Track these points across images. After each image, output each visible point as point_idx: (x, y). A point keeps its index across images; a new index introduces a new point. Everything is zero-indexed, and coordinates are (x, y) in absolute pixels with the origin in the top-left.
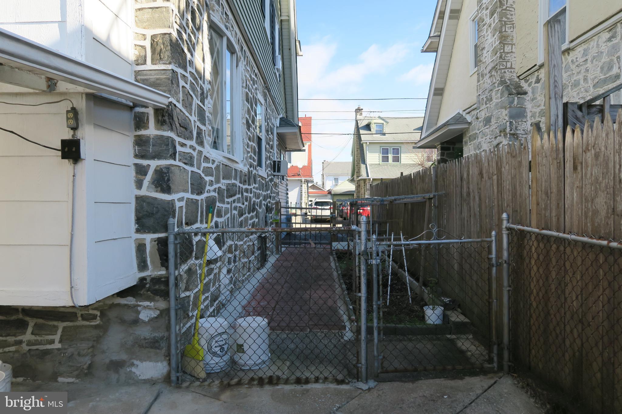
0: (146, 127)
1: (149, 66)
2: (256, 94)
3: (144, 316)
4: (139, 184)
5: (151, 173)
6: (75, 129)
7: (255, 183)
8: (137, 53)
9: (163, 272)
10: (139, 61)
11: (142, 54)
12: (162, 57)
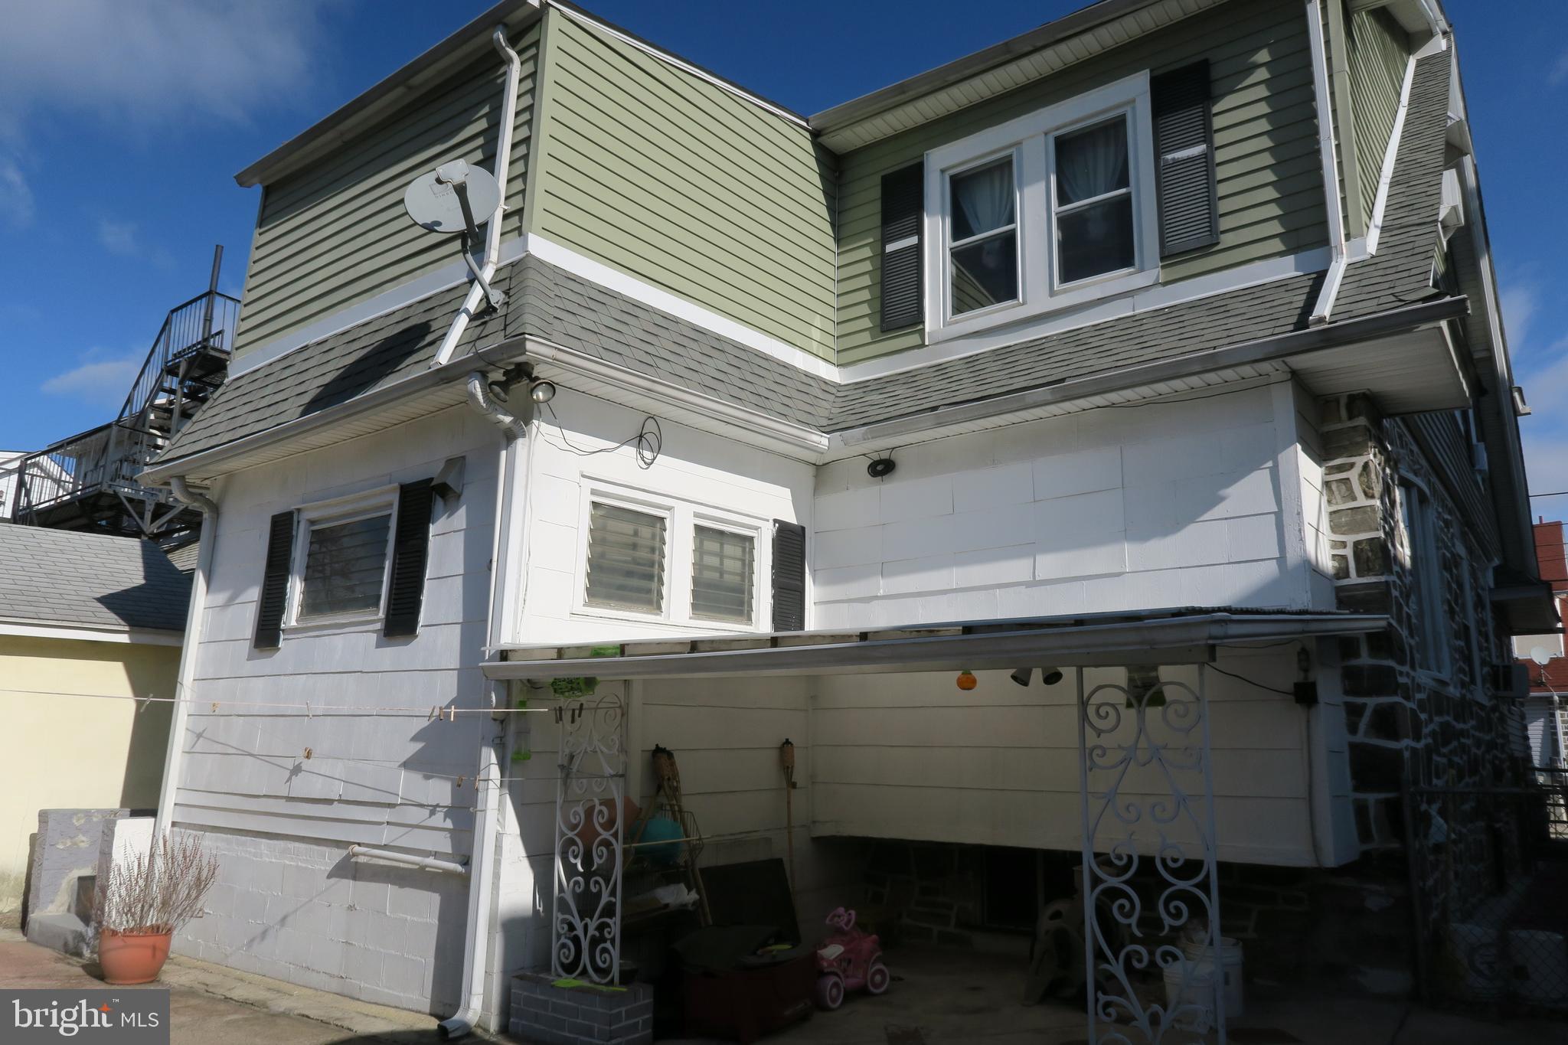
0: (1357, 655)
1: (1354, 579)
2: (1454, 545)
3: (1373, 903)
4: (1353, 729)
5: (1368, 713)
6: (1306, 670)
7: (1472, 719)
8: (1336, 564)
9: (1395, 845)
10: (1341, 575)
11: (1342, 566)
12: (1371, 566)
